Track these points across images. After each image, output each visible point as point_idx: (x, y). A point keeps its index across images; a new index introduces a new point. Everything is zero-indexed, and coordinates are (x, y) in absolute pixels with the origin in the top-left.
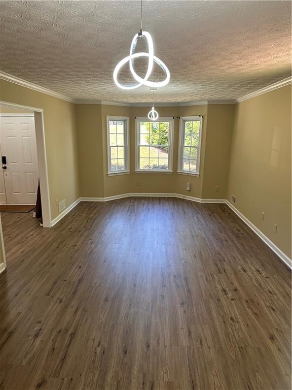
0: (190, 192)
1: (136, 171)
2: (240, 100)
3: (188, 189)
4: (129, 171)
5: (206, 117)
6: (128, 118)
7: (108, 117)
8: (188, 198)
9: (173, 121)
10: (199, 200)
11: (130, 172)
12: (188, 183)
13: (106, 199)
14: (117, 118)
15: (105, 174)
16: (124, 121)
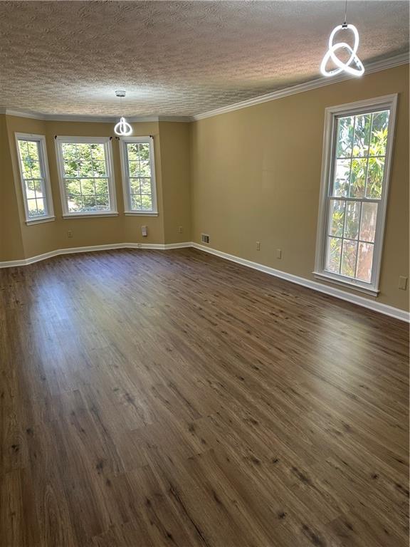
0: (146, 238)
1: (64, 215)
2: (199, 117)
3: (144, 234)
4: (53, 216)
5: (158, 138)
6: (43, 137)
7: (17, 135)
8: (145, 246)
9: (109, 142)
10: (162, 247)
11: (56, 219)
12: (144, 226)
13: (28, 261)
14: (28, 136)
15: (21, 221)
16: (38, 142)
